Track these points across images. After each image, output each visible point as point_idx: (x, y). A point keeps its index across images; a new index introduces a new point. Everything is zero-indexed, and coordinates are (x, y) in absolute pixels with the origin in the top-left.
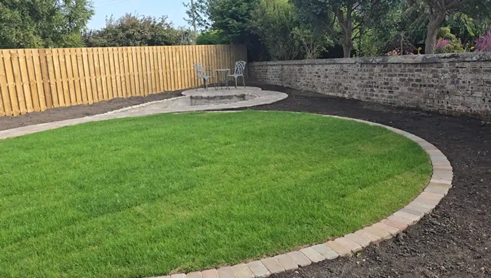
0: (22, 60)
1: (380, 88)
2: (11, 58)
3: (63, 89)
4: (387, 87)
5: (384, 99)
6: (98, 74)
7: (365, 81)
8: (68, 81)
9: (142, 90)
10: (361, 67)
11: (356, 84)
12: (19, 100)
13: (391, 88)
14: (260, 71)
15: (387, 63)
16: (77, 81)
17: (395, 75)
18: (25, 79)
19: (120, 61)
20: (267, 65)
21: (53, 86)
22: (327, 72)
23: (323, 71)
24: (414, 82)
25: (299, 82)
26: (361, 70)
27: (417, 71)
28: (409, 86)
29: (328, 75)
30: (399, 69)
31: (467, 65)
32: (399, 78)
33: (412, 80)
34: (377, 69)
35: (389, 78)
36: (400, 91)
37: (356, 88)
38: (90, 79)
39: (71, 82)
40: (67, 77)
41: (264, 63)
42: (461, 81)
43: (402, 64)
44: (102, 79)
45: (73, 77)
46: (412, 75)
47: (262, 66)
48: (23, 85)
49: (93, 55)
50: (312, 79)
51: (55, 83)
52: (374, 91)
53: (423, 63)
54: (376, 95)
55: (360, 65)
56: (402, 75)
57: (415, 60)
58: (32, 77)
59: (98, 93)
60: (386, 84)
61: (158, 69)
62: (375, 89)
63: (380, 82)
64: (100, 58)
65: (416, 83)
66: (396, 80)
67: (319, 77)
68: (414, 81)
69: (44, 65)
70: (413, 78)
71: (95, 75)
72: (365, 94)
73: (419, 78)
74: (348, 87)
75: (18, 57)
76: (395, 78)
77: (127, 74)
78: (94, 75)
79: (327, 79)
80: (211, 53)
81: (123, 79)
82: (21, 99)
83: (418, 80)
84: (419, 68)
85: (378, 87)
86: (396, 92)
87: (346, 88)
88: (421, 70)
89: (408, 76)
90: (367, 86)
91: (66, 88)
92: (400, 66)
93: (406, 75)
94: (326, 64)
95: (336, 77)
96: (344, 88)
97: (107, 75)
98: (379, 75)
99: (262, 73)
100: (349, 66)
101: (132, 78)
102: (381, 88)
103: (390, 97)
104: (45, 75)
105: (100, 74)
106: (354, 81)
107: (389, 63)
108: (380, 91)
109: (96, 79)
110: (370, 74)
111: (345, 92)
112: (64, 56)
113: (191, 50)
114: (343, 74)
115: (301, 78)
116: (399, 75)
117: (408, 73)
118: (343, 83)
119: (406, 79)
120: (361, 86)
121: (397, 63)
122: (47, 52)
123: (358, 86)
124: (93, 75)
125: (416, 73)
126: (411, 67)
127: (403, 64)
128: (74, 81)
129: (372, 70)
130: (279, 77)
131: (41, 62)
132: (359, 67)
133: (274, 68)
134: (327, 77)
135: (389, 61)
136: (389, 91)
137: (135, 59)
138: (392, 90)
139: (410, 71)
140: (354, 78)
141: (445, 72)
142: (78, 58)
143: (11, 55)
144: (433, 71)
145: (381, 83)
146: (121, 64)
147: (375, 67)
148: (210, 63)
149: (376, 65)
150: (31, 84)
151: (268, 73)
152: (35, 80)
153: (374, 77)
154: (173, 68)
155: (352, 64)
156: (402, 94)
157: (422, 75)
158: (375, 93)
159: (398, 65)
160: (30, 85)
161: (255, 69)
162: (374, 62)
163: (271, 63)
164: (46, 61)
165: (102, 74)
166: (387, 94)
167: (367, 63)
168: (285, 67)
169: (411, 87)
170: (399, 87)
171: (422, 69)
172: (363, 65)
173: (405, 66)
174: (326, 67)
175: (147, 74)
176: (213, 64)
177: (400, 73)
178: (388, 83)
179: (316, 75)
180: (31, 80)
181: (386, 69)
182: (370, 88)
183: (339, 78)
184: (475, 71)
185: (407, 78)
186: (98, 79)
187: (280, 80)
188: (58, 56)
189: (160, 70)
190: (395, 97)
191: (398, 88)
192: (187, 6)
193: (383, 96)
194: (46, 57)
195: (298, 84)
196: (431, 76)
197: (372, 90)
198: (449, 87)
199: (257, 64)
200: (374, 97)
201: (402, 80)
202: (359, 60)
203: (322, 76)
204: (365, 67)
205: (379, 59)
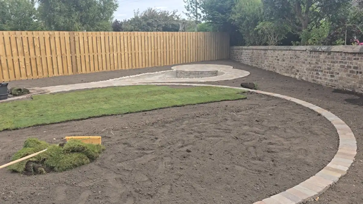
0: (57, 40)
1: (323, 72)
2: (49, 37)
3: (85, 61)
4: (329, 71)
5: (326, 81)
6: (111, 51)
7: (312, 65)
8: (89, 56)
9: (144, 64)
10: (310, 53)
11: (305, 68)
12: (54, 68)
13: (332, 73)
14: (237, 53)
15: (331, 52)
16: (96, 56)
17: (337, 62)
18: (59, 53)
19: (129, 42)
20: (242, 49)
21: (78, 59)
22: (285, 56)
23: (281, 56)
24: (352, 69)
25: (263, 63)
26: (310, 56)
27: (355, 59)
28: (348, 72)
29: (285, 59)
30: (340, 57)
32: (339, 65)
33: (350, 67)
34: (322, 56)
35: (332, 64)
36: (340, 76)
37: (305, 71)
38: (106, 55)
39: (91, 56)
40: (89, 53)
41: (241, 47)
43: (343, 53)
44: (115, 54)
45: (93, 52)
46: (351, 63)
47: (239, 49)
48: (57, 57)
49: (109, 37)
50: (273, 61)
51: (79, 57)
52: (319, 75)
53: (360, 53)
54: (321, 78)
55: (309, 52)
56: (342, 62)
57: (354, 50)
58: (63, 52)
59: (110, 65)
60: (329, 69)
61: (158, 49)
62: (319, 73)
63: (324, 67)
64: (113, 39)
65: (353, 70)
66: (337, 66)
67: (278, 60)
68: (352, 68)
69: (73, 43)
70: (351, 65)
71: (109, 52)
72: (312, 76)
73: (356, 66)
74: (299, 70)
75: (55, 37)
76: (336, 64)
77: (133, 51)
78: (108, 52)
79: (284, 63)
80: (200, 38)
81: (130, 55)
82: (55, 66)
83: (355, 68)
84: (357, 57)
85: (322, 71)
86: (337, 77)
87: (298, 71)
88: (358, 59)
89: (347, 64)
90: (313, 70)
91: (87, 60)
92: (341, 55)
93: (346, 63)
94: (284, 50)
95: (290, 61)
96: (296, 71)
97: (118, 52)
98: (324, 62)
99: (238, 55)
100: (301, 53)
101: (137, 55)
102: (325, 72)
103: (331, 80)
104: (73, 50)
105: (113, 51)
106: (304, 65)
107: (332, 52)
108: (324, 75)
109: (110, 55)
110: (317, 60)
111: (296, 74)
112: (88, 37)
113: (184, 35)
114: (296, 59)
115: (265, 61)
116: (340, 62)
117: (348, 61)
118: (295, 66)
119: (345, 66)
120: (309, 70)
121: (338, 52)
122: (75, 34)
123: (307, 70)
124: (107, 51)
125: (354, 61)
126: (350, 56)
127: (344, 53)
128: (93, 55)
129: (319, 57)
130: (250, 59)
131: (71, 41)
132: (309, 54)
133: (247, 51)
134: (284, 60)
135: (332, 50)
136: (331, 76)
137: (140, 41)
138: (334, 75)
139: (349, 59)
140: (304, 63)
142: (98, 39)
143: (50, 36)
145: (325, 68)
146: (129, 44)
147: (321, 54)
148: (199, 46)
149: (322, 53)
150: (63, 56)
151: (242, 55)
152: (65, 53)
153: (319, 63)
154: (169, 48)
155: (303, 51)
156: (341, 78)
157: (359, 63)
158: (319, 76)
159: (340, 54)
160: (62, 57)
161: (234, 52)
162: (320, 50)
163: (245, 47)
164: (74, 41)
165: (114, 51)
166: (329, 78)
167: (315, 51)
168: (254, 51)
169: (349, 73)
170: (339, 72)
171: (360, 58)
172: (311, 52)
173: (345, 55)
174: (284, 52)
175: (148, 52)
176: (201, 46)
177: (341, 60)
178: (330, 68)
179: (276, 58)
180: (62, 54)
181: (330, 56)
182: (316, 72)
183: (293, 62)
185: (346, 65)
186: (111, 55)
187: (251, 61)
188: (83, 37)
189: (159, 50)
190: (335, 81)
191: (338, 73)
192: (186, 2)
193: (325, 79)
194: (74, 37)
195: (263, 65)
197: (317, 73)
199: (235, 47)
200: (319, 80)
201: (341, 66)
202: (309, 48)
203: (280, 60)
204: (313, 54)
205: (324, 48)
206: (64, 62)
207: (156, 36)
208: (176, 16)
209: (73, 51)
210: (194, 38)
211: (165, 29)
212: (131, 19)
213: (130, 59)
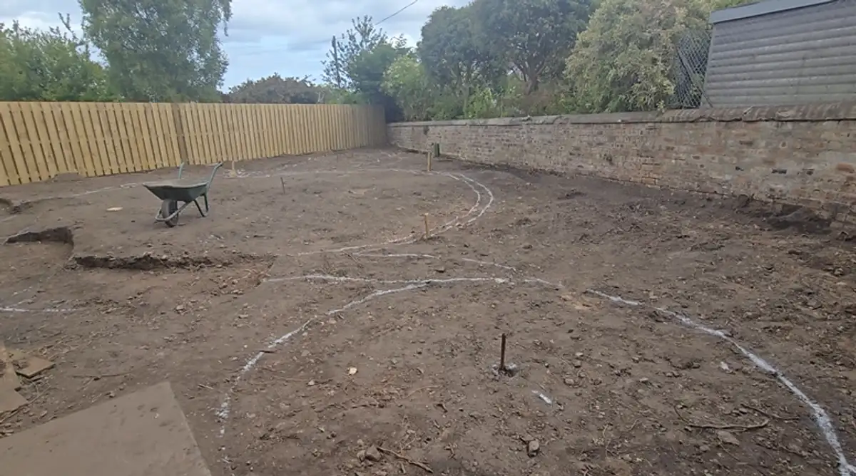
2: (145, 111)
3: (197, 143)
5: (485, 157)
6: (231, 131)
7: (472, 141)
8: (202, 136)
12: (155, 152)
13: (489, 148)
14: (395, 132)
15: (487, 125)
16: (210, 136)
17: (492, 136)
18: (160, 133)
19: (253, 117)
20: (400, 126)
21: (187, 140)
22: (447, 133)
23: (443, 132)
24: (505, 142)
25: (425, 142)
26: (470, 131)
27: (507, 132)
28: (502, 145)
29: (447, 136)
30: (495, 131)
31: (537, 127)
33: (503, 140)
34: (481, 130)
35: (489, 138)
36: (496, 150)
38: (224, 135)
39: (205, 136)
40: (201, 132)
41: (399, 124)
42: (533, 141)
43: (497, 126)
44: (236, 134)
45: (207, 132)
46: (504, 136)
47: (397, 127)
48: (157, 138)
49: (226, 110)
50: (435, 139)
51: (189, 137)
53: (510, 125)
55: (469, 126)
58: (166, 131)
60: (487, 144)
61: (293, 127)
62: (479, 149)
64: (233, 114)
66: (493, 140)
69: (178, 119)
70: (504, 138)
71: (229, 131)
72: (473, 153)
74: (461, 147)
75: (152, 111)
77: (261, 130)
79: (446, 140)
81: (257, 135)
83: (507, 141)
85: (481, 146)
86: (493, 151)
90: (474, 146)
91: (200, 142)
92: (496, 128)
93: (499, 136)
94: (446, 125)
95: (452, 138)
96: (458, 148)
97: (240, 131)
98: (483, 136)
99: (397, 134)
100: (462, 127)
101: (266, 135)
102: (484, 147)
103: (489, 156)
104: (179, 128)
105: (234, 130)
106: (465, 141)
107: (489, 125)
108: (483, 150)
109: (229, 134)
110: (477, 135)
111: (458, 152)
114: (457, 135)
115: (427, 139)
117: (501, 134)
118: (457, 143)
120: (470, 146)
121: (493, 125)
122: (180, 107)
123: (468, 146)
124: (226, 130)
126: (503, 129)
128: (207, 135)
129: (477, 131)
131: (175, 116)
132: (469, 129)
133: (406, 128)
134: (446, 138)
135: (489, 123)
136: (489, 151)
137: (268, 116)
138: (491, 149)
139: (502, 132)
140: (465, 138)
141: (523, 133)
142: (211, 113)
143: (145, 108)
144: (516, 132)
145: (483, 143)
146: (255, 121)
147: (479, 128)
148: (346, 123)
150: (166, 138)
151: (402, 134)
152: (169, 133)
153: (478, 138)
154: (308, 126)
155: (464, 125)
156: (497, 152)
157: (509, 135)
158: (479, 152)
159: (494, 127)
160: (164, 138)
161: (391, 130)
162: (478, 124)
163: (405, 124)
164: (180, 116)
166: (487, 153)
167: (474, 125)
168: (415, 128)
170: (495, 146)
171: (510, 130)
172: (471, 126)
173: (499, 128)
174: (446, 128)
175: (281, 131)
176: (349, 123)
177: (496, 134)
178: (488, 142)
179: (438, 135)
180: (165, 134)
181: (487, 130)
182: (476, 148)
183: (455, 139)
184: (542, 132)
186: (232, 136)
189: (295, 128)
190: (493, 155)
191: (494, 148)
193: (484, 154)
194: (179, 111)
195: (425, 144)
196: (515, 136)
197: (478, 150)
198: (527, 146)
199: (393, 124)
200: (479, 156)
201: (497, 140)
202: (468, 121)
203: (443, 137)
204: (474, 129)
205: (482, 121)
206: (168, 144)
207: (289, 110)
208: (309, 81)
209: (179, 130)
210: (339, 112)
211: (295, 100)
213: (257, 139)
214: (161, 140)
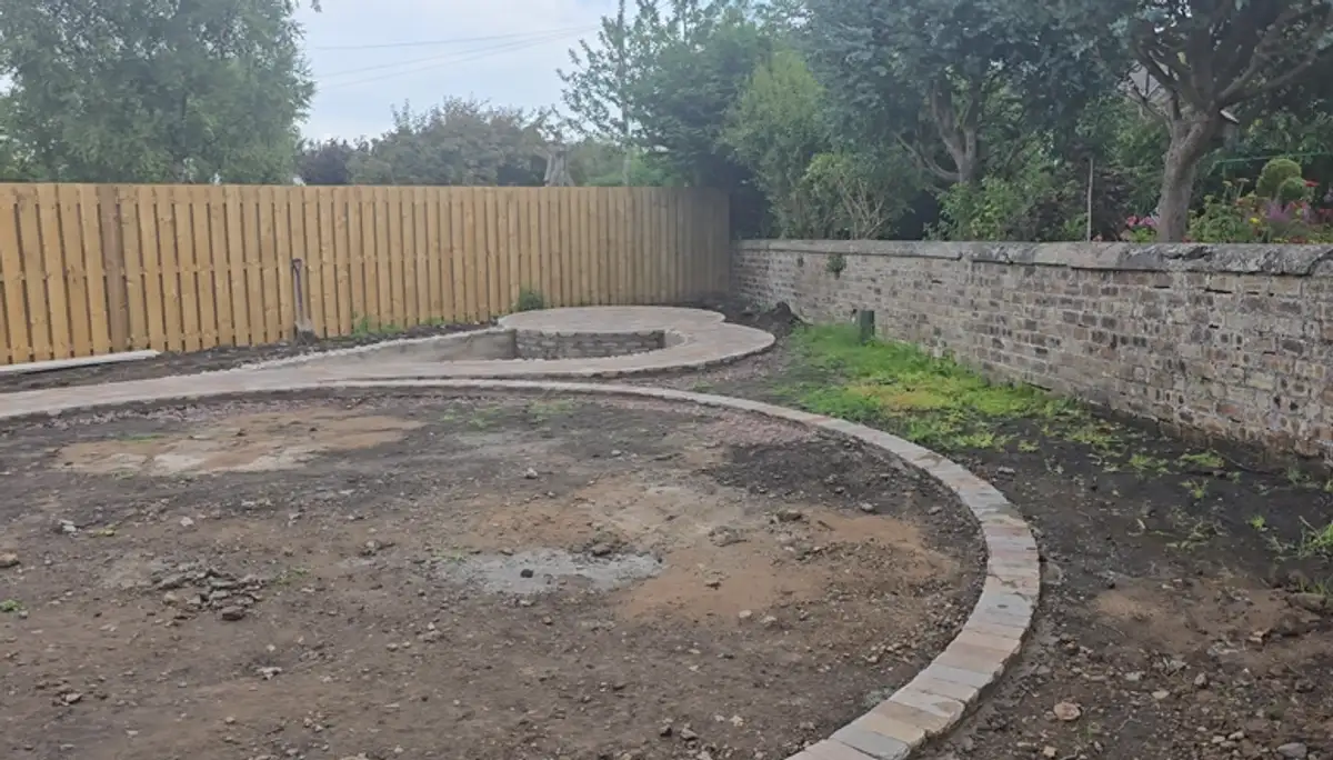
0: (47, 214)
1: (1014, 336)
2: (16, 206)
3: (163, 296)
4: (1032, 336)
5: (1023, 371)
7: (980, 313)
8: (178, 274)
9: (398, 306)
10: (973, 269)
11: (961, 322)
12: (32, 321)
13: (1041, 341)
14: (753, 264)
15: (1033, 264)
16: (204, 276)
17: (1052, 302)
18: (53, 265)
19: (337, 224)
20: (768, 250)
21: (134, 288)
22: (898, 279)
23: (887, 275)
24: (1099, 327)
25: (834, 302)
26: (973, 279)
27: (1106, 292)
28: (1087, 338)
29: (898, 288)
30: (1062, 284)
31: (1233, 283)
32: (1060, 312)
33: (1092, 320)
34: (1010, 279)
35: (1039, 309)
36: (1063, 351)
37: (961, 331)
38: (245, 271)
39: (187, 277)
40: (177, 264)
41: (763, 243)
42: (1217, 335)
43: (1069, 270)
44: (281, 270)
45: (195, 261)
46: (1094, 304)
47: (759, 250)
48: (45, 281)
49: (257, 205)
50: (863, 297)
51: (139, 279)
52: (1001, 346)
53: (1121, 271)
54: (1007, 359)
55: (970, 264)
56: (1070, 302)
57: (1101, 259)
58: (73, 260)
59: (264, 310)
60: (1031, 325)
61: (451, 250)
62: (1003, 341)
63: (1017, 319)
64: (277, 215)
65: (1103, 330)
66: (1054, 314)
67: (878, 291)
68: (1099, 322)
69: (112, 227)
70: (1095, 314)
71: (260, 260)
72: (982, 352)
73: (1110, 315)
74: (942, 327)
75: (37, 206)
76: (1051, 310)
77: (356, 260)
78: (256, 260)
79: (896, 301)
80: (617, 211)
81: (342, 273)
82: (37, 316)
83: (1109, 323)
84: (1111, 285)
85: (1010, 333)
86: (1054, 355)
87: (938, 332)
88: (1115, 291)
89: (1084, 308)
90: (982, 329)
91: (171, 291)
92: (1065, 276)
93: (1079, 304)
94: (895, 255)
95: (915, 296)
96: (932, 330)
98: (1016, 299)
99: (758, 271)
100: (946, 265)
101: (370, 271)
102: (1019, 336)
103: (1040, 368)
105: (276, 258)
106: (956, 311)
107: (1039, 264)
108: (1017, 348)
109: (261, 270)
110: (994, 294)
111: (934, 343)
112: (173, 205)
113: (554, 199)
114: (930, 288)
115: (840, 293)
116: (1064, 301)
117: (1085, 298)
118: (929, 315)
119: (1076, 316)
120: (972, 328)
121: (1057, 265)
122: (123, 194)
123: (964, 327)
124: (252, 258)
125: (1104, 298)
126: (1091, 280)
127: (1073, 268)
128: (196, 274)
129: (998, 281)
130: (792, 286)
131: (103, 220)
132: (969, 271)
133: (782, 257)
134: (895, 294)
135: (1040, 258)
136: (1038, 350)
137: (380, 219)
138: (1046, 348)
139: (1090, 291)
140: (956, 302)
141: (1175, 302)
142: (213, 212)
143: (18, 200)
144: (1146, 296)
145: (1019, 323)
146: (340, 233)
147: (1005, 272)
148: (612, 236)
149: (1009, 269)
150: (70, 277)
151: (770, 272)
152: (81, 269)
153: (1001, 303)
154: (498, 248)
155: (952, 259)
156: (1067, 360)
157: (1117, 305)
158: (1002, 352)
159: (1060, 271)
160: (66, 279)
161: (743, 260)
162: (1002, 258)
163: (775, 244)
164: (119, 220)
165: (280, 258)
166: (1032, 359)
167: (988, 261)
168: (806, 258)
169: (1090, 341)
170: (1060, 338)
171: (1119, 286)
172: (977, 264)
173: (1077, 276)
174: (895, 263)
175: (415, 262)
176: (621, 240)
177: (1064, 296)
178: (1034, 323)
179: (873, 285)
180: (69, 268)
181: (1030, 279)
182: (992, 337)
183: (923, 299)
184: (1255, 304)
185: (1081, 313)
186: (269, 273)
187: (795, 294)
188: (155, 206)
189: (457, 253)
190: (1051, 368)
191: (1058, 342)
192: (568, 79)
193: (1022, 361)
194: (118, 206)
195: (832, 309)
196: (1140, 310)
197: (996, 341)
198: (1188, 350)
199: (748, 244)
200: (1001, 364)
201: (1070, 318)
202: (968, 248)
203: (885, 290)
204: (982, 272)
205: (1014, 250)
207: (444, 204)
208: (551, 128)
209: (112, 256)
212: (384, 136)
213: (342, 287)
214: (55, 286)
